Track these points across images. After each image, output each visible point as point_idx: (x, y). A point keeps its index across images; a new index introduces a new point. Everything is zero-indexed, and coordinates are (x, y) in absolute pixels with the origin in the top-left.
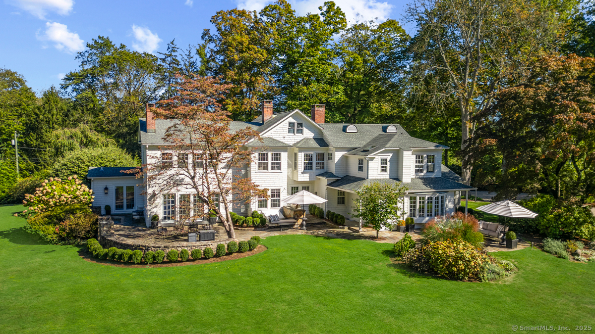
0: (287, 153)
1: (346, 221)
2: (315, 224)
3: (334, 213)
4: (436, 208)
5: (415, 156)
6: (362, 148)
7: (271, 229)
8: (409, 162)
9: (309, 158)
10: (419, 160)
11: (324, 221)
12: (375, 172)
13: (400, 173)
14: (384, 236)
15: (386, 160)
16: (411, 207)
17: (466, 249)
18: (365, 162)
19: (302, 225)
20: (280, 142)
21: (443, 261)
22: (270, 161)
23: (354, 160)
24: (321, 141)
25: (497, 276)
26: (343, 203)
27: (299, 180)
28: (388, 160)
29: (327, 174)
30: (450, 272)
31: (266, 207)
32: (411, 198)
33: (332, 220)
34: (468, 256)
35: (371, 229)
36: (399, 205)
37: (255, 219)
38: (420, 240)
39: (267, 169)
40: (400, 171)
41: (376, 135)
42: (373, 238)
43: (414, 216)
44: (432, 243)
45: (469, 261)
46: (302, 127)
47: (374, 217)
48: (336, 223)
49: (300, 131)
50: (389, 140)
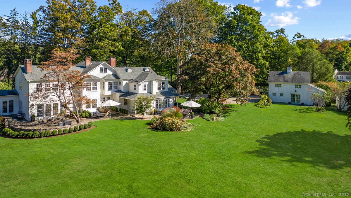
0: (100, 82)
1: (129, 112)
2: (114, 114)
3: (123, 109)
4: (166, 104)
5: (157, 83)
6: (135, 79)
7: (94, 118)
8: (155, 85)
9: (110, 84)
10: (159, 84)
11: (118, 113)
12: (141, 90)
13: (151, 90)
14: (145, 117)
15: (146, 85)
16: (156, 104)
17: (175, 120)
18: (137, 86)
19: (109, 115)
20: (96, 77)
21: (168, 125)
22: (92, 86)
23: (132, 85)
24: (116, 76)
25: (186, 129)
26: (127, 104)
27: (106, 94)
28: (147, 85)
29: (119, 91)
30: (170, 129)
31: (90, 108)
32: (156, 101)
33: (122, 112)
34: (176, 122)
35: (140, 115)
36: (152, 104)
37: (86, 114)
38: (160, 118)
39: (90, 90)
40: (151, 89)
41: (141, 73)
42: (141, 118)
43: (158, 108)
44: (164, 119)
45: (177, 124)
46: (106, 69)
47: (141, 110)
48: (124, 113)
49: (106, 71)
50: (147, 76)
